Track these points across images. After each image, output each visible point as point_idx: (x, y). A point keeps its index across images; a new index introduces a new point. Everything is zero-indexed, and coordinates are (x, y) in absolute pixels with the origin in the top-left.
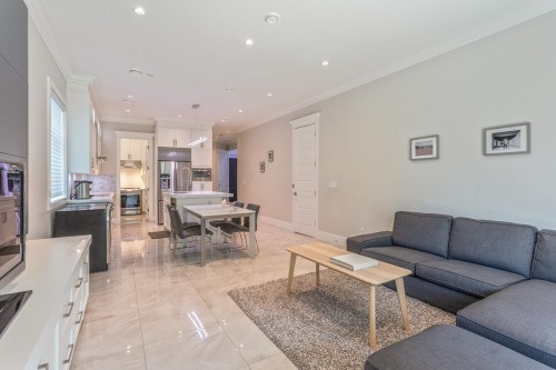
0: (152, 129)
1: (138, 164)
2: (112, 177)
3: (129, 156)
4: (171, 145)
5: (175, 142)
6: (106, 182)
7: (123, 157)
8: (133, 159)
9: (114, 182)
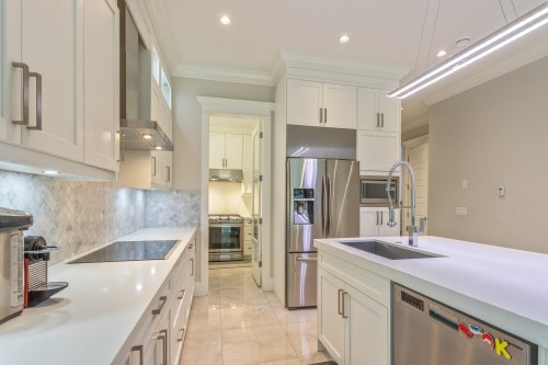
0: (270, 94)
1: (238, 176)
2: (192, 196)
3: (225, 162)
4: (316, 123)
5: (323, 114)
6: (181, 206)
7: (214, 162)
8: (231, 166)
9: (196, 207)
